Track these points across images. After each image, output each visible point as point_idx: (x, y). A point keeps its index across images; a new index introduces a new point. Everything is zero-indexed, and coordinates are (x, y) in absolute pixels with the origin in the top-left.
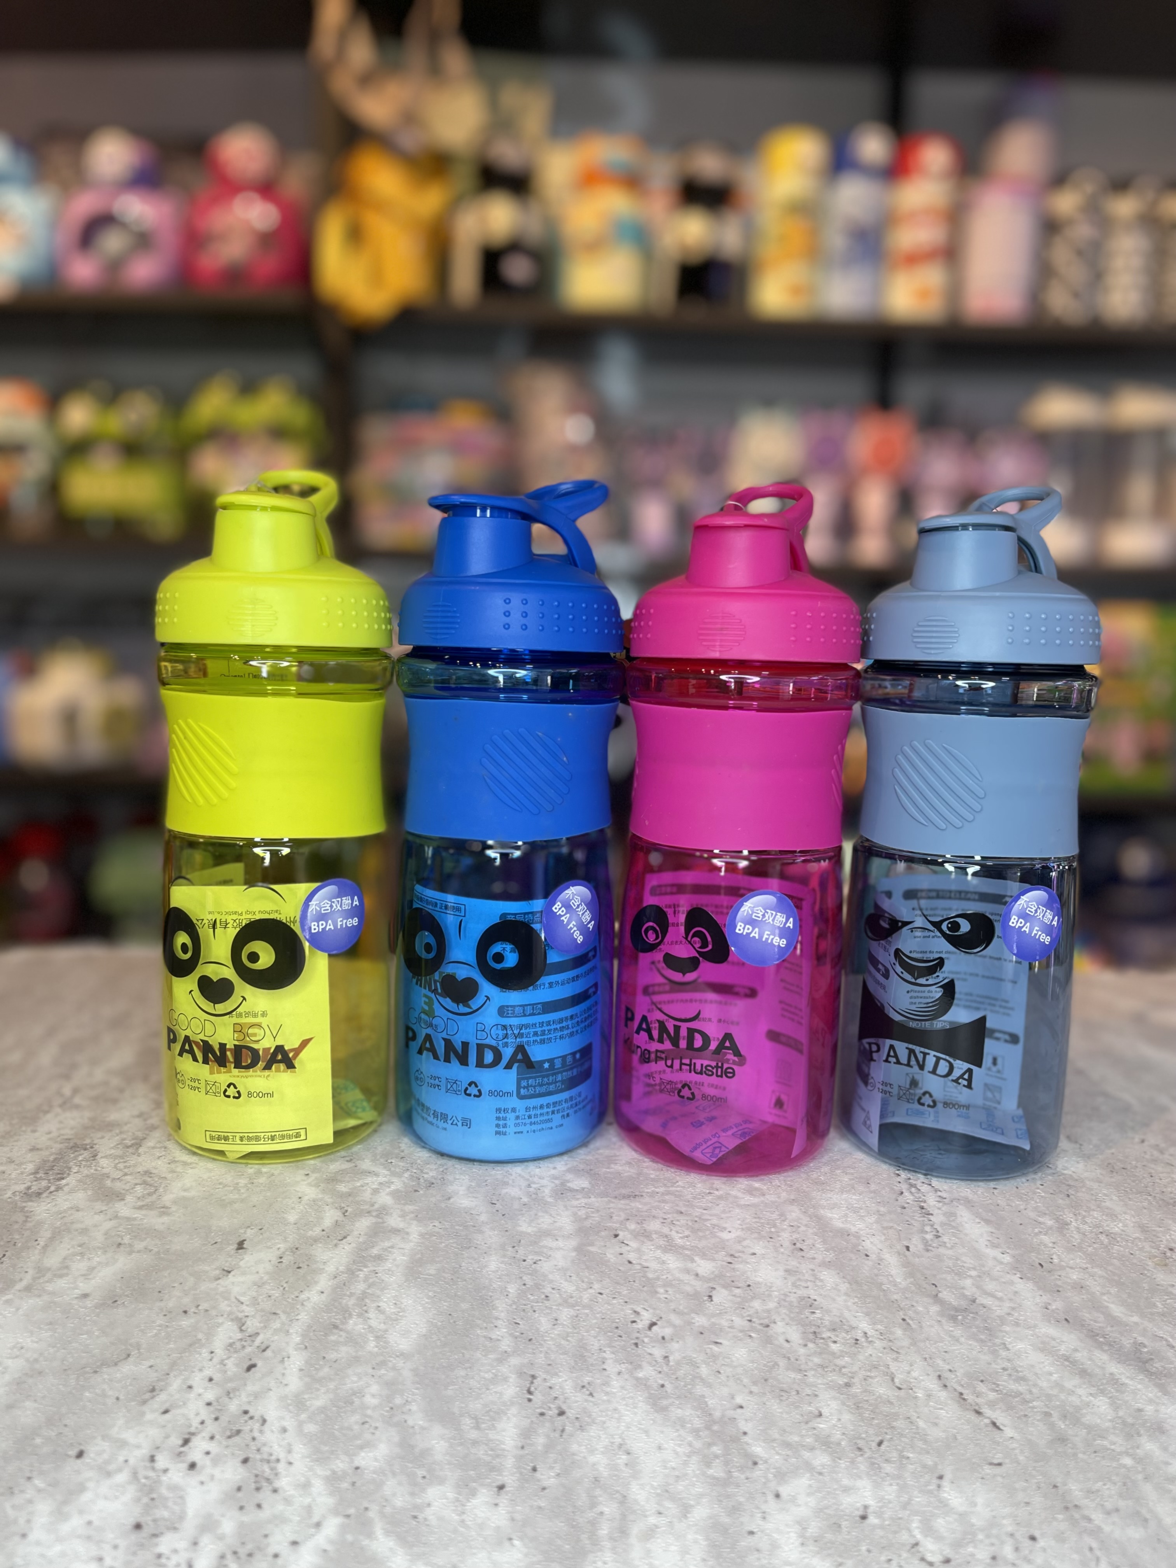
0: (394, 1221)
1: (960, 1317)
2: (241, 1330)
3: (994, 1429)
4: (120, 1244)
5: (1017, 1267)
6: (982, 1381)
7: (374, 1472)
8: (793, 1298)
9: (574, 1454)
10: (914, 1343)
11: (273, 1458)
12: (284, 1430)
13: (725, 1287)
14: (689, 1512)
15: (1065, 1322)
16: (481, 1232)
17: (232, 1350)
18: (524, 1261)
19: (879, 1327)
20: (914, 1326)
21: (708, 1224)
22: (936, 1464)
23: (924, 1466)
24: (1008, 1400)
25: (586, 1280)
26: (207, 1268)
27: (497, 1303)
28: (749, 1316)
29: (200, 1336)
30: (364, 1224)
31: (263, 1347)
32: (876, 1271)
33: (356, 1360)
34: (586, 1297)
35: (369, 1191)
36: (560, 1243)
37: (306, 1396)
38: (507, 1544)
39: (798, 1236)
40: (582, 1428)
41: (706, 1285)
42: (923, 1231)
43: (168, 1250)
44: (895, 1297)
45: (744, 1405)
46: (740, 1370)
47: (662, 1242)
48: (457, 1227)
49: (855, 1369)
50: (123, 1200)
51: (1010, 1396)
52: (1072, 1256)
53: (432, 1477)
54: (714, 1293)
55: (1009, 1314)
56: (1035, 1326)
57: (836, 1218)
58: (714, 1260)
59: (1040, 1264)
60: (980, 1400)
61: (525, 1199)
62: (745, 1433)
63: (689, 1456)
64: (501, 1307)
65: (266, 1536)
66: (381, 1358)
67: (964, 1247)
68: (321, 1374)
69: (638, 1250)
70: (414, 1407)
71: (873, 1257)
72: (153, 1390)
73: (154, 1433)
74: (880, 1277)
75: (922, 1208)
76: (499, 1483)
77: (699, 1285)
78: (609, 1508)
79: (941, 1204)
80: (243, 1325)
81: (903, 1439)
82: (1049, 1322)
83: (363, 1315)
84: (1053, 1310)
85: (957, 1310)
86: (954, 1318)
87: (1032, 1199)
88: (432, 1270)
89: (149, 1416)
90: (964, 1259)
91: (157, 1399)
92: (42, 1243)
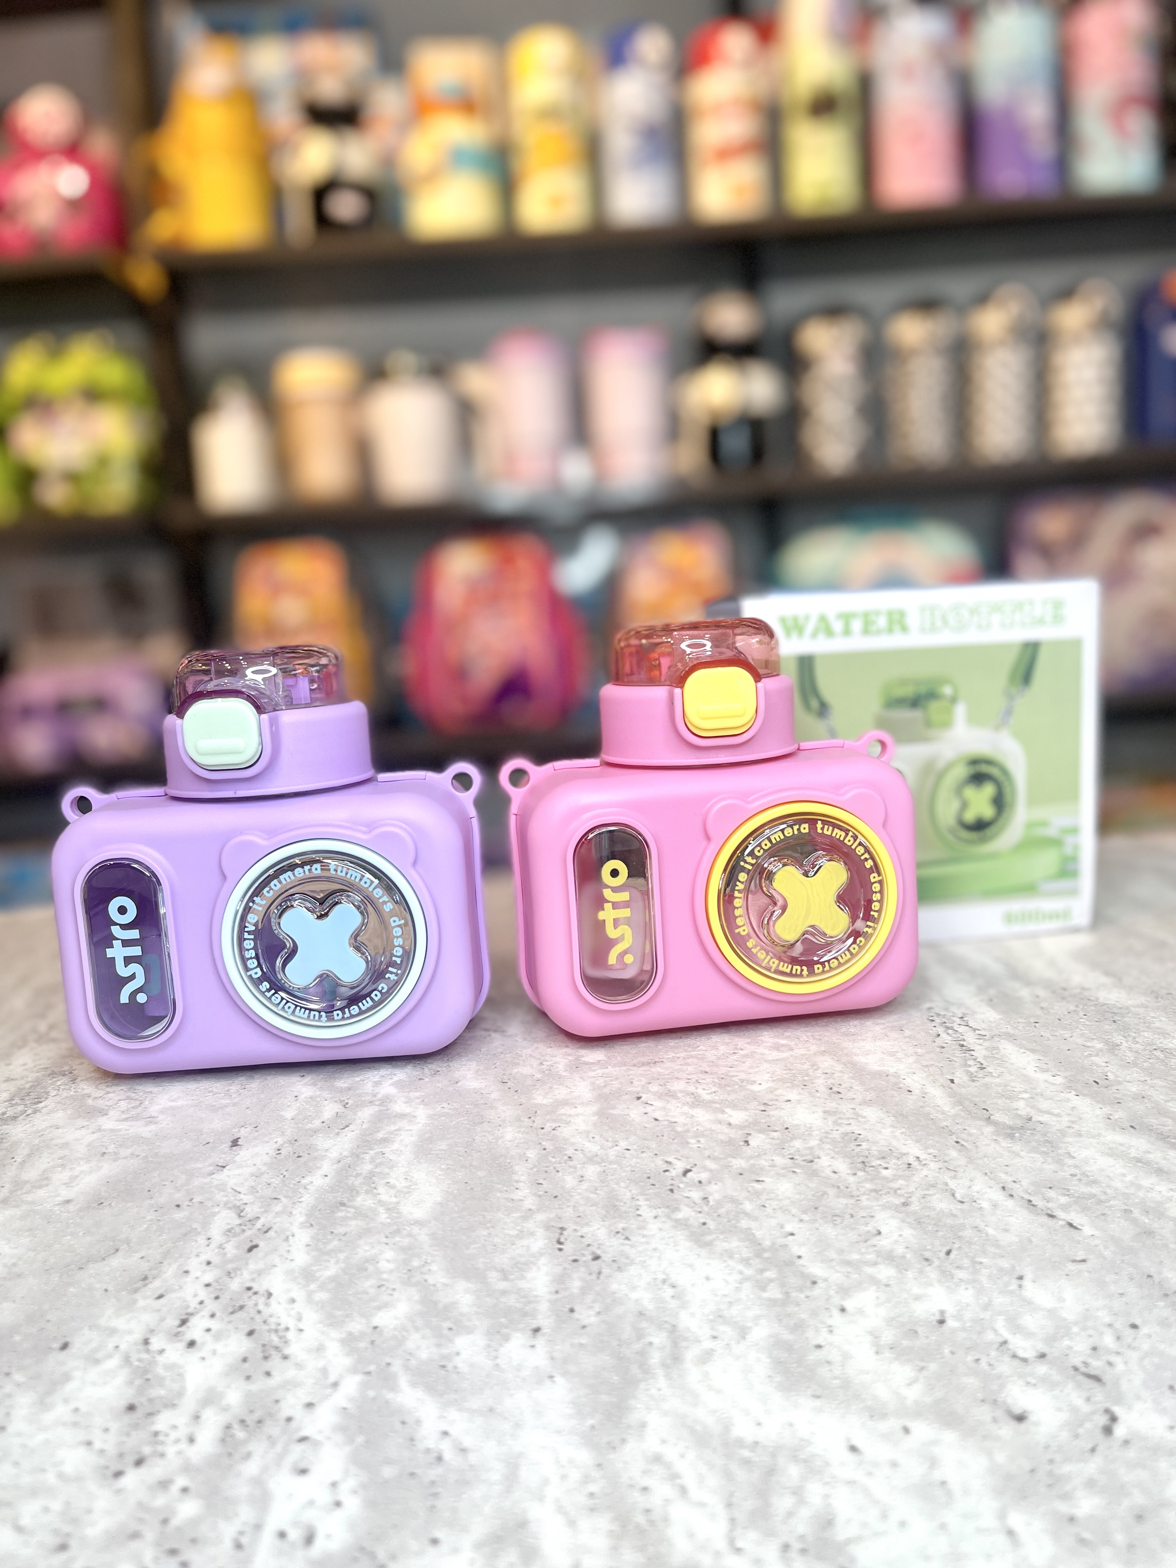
0: (399, 1107)
1: (1017, 1135)
2: (240, 1216)
3: (1072, 1229)
4: (105, 1153)
5: (1071, 1085)
6: (1050, 1188)
7: (395, 1329)
8: (836, 1135)
9: (614, 1293)
10: (971, 1160)
11: (283, 1326)
12: (293, 1301)
13: (761, 1131)
14: (746, 1334)
15: (1131, 1129)
16: (492, 1107)
17: (230, 1234)
18: (543, 1128)
19: (932, 1151)
20: (969, 1147)
21: (735, 1079)
22: (1013, 1267)
23: (1001, 1269)
24: (1081, 1202)
25: (610, 1139)
26: (200, 1165)
27: (517, 1168)
28: (790, 1154)
29: (195, 1225)
30: (366, 1114)
31: (265, 1229)
32: (921, 1104)
33: (367, 1232)
34: (612, 1153)
35: (370, 1084)
36: (580, 1110)
37: (314, 1268)
38: (548, 1382)
39: (833, 1081)
40: (619, 1269)
41: (740, 1132)
42: (966, 1065)
43: (156, 1155)
44: (945, 1124)
45: (794, 1232)
46: (787, 1202)
47: (688, 1099)
48: (467, 1107)
49: (911, 1189)
50: (107, 1114)
51: (1084, 1198)
52: (1129, 1072)
53: (459, 1327)
54: (749, 1138)
55: (1069, 1127)
56: (1099, 1135)
57: (873, 1062)
58: (746, 1109)
59: (1095, 1082)
60: (1050, 1205)
61: (539, 1076)
62: (799, 1257)
63: (741, 1283)
64: (522, 1172)
65: (277, 1401)
66: (395, 1227)
67: (1012, 1075)
68: (330, 1247)
69: (664, 1108)
70: (434, 1267)
71: (916, 1092)
72: (145, 1278)
73: (148, 1318)
74: (927, 1109)
75: (963, 1046)
76: (534, 1326)
77: (732, 1133)
78: (658, 1338)
79: (982, 1041)
80: (242, 1211)
81: (973, 1247)
82: (1114, 1130)
83: (372, 1190)
84: (1116, 1120)
85: (1012, 1128)
86: (1011, 1136)
87: (1077, 1028)
88: (443, 1145)
89: (141, 1303)
90: (1013, 1084)
91: (150, 1286)
92: (19, 1159)
